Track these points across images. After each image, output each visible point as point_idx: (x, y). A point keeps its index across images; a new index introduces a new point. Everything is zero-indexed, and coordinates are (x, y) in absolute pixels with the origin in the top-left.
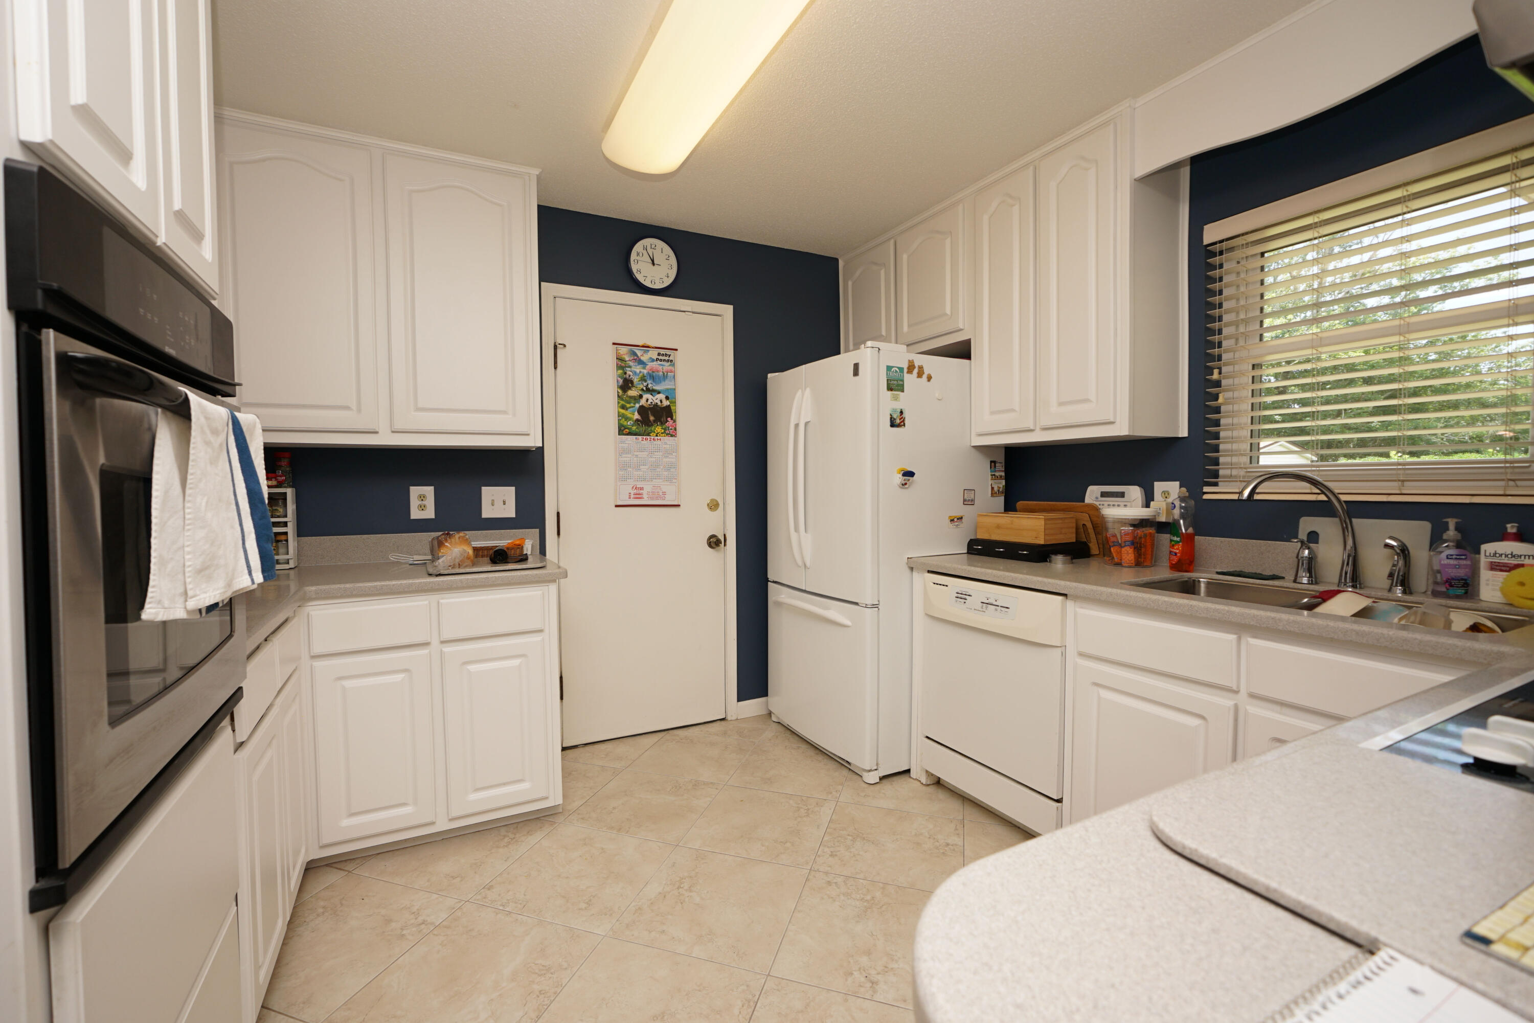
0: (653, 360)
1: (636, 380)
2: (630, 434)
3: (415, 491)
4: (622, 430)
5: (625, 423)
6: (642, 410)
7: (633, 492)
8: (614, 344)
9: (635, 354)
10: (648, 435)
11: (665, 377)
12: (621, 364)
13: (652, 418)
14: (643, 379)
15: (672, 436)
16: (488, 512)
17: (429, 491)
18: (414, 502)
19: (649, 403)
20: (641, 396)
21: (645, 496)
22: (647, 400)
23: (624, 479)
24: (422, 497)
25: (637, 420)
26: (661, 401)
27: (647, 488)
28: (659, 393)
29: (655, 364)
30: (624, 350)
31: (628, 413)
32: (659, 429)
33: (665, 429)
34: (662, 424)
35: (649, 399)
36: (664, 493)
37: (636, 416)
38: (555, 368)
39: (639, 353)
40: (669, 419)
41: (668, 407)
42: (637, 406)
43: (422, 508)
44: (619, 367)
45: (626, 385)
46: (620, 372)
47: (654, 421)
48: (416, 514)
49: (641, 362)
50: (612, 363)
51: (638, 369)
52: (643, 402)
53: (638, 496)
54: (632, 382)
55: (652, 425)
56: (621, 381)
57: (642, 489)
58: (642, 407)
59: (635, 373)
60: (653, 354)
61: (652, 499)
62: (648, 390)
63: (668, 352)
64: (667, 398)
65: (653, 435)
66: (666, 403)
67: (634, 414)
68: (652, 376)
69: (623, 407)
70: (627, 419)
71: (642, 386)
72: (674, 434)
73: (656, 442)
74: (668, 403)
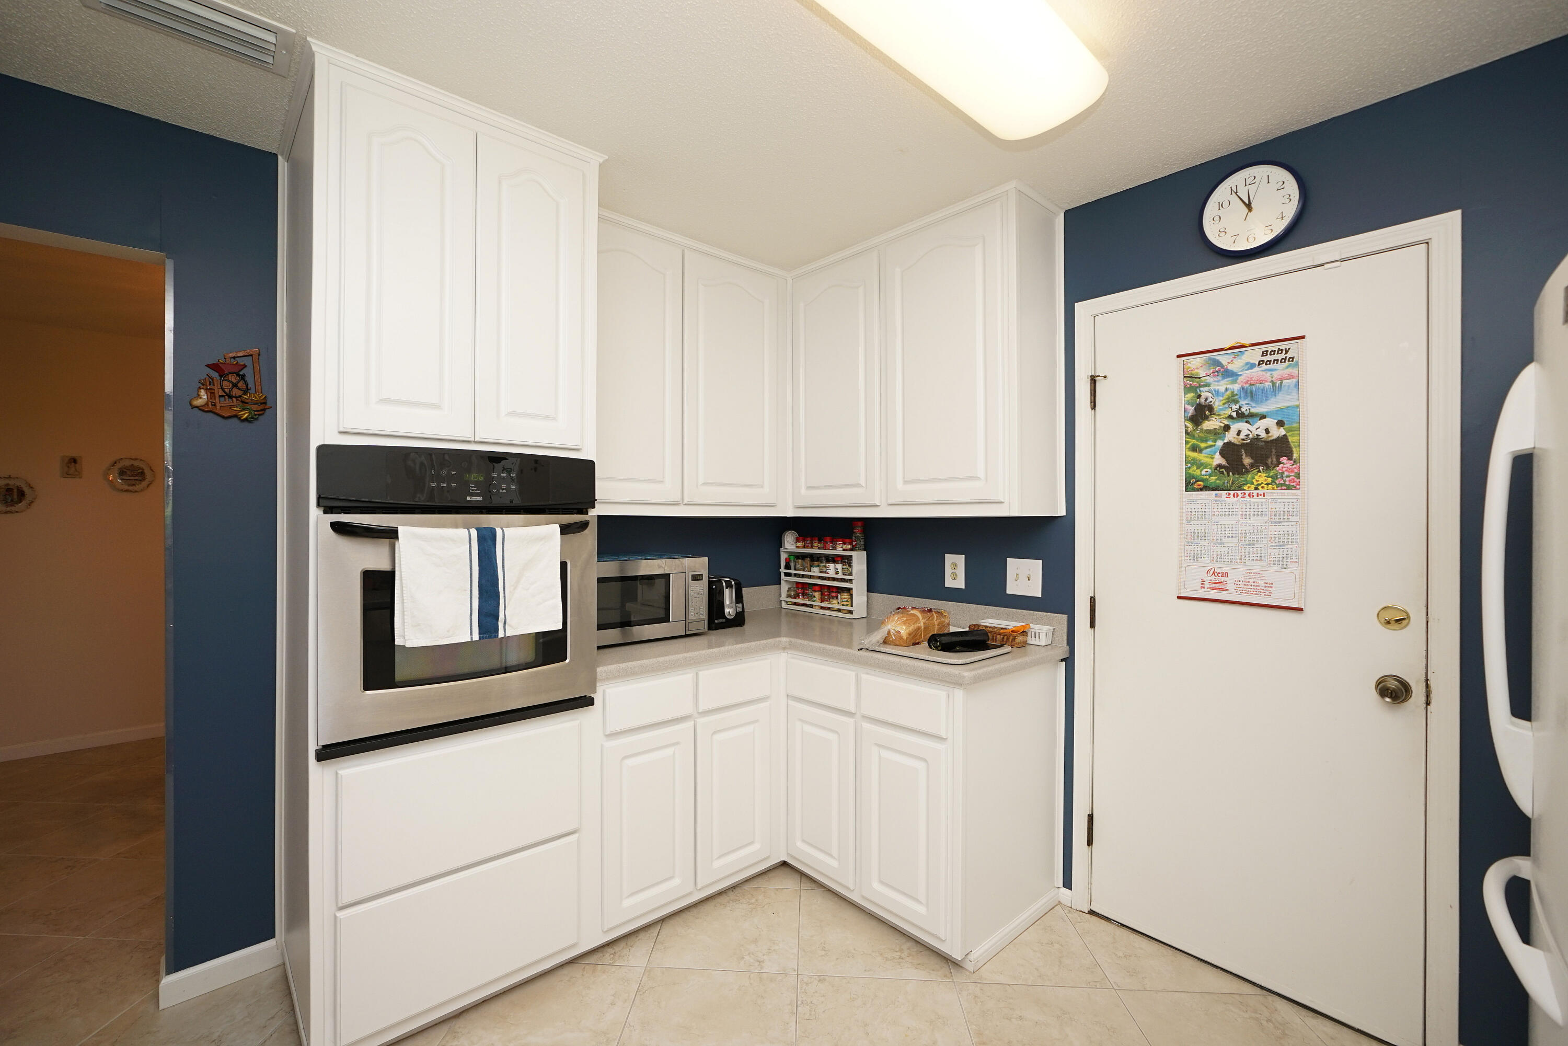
0: (1252, 366)
1: (1217, 404)
2: (1206, 488)
3: (950, 559)
4: (1191, 484)
5: (1197, 473)
6: (1229, 451)
7: (1208, 579)
8: (1179, 356)
9: (1217, 363)
10: (1240, 488)
11: (1276, 388)
12: (1192, 382)
13: (1247, 461)
14: (1232, 399)
15: (1289, 487)
16: (1013, 588)
17: (961, 560)
18: (948, 570)
19: (1242, 436)
20: (1227, 428)
21: (1230, 586)
22: (1239, 433)
23: (1191, 558)
24: (955, 566)
25: (1219, 466)
26: (1267, 431)
27: (1236, 574)
28: (1263, 417)
29: (1256, 372)
30: (1196, 363)
31: (1202, 457)
32: (1261, 477)
33: (1274, 477)
34: (1268, 468)
35: (1241, 431)
36: (1270, 585)
37: (1218, 460)
38: (1094, 407)
39: (1224, 359)
40: (1284, 459)
41: (1283, 440)
42: (1220, 443)
43: (955, 577)
44: (1187, 389)
45: (1201, 413)
46: (1190, 395)
47: (1252, 466)
48: (949, 583)
49: (1228, 374)
50: (1176, 382)
51: (1222, 385)
52: (1230, 436)
53: (1218, 585)
54: (1210, 408)
55: (1248, 472)
56: (1191, 410)
57: (1225, 575)
58: (1228, 445)
59: (1217, 393)
60: (1254, 355)
61: (1242, 592)
62: (1241, 416)
63: (1283, 346)
64: (1280, 424)
65: (1248, 490)
66: (1277, 433)
67: (1212, 458)
68: (1250, 393)
69: (1194, 449)
70: (1200, 465)
71: (1232, 410)
72: (1293, 484)
73: (1255, 500)
74: (1282, 432)
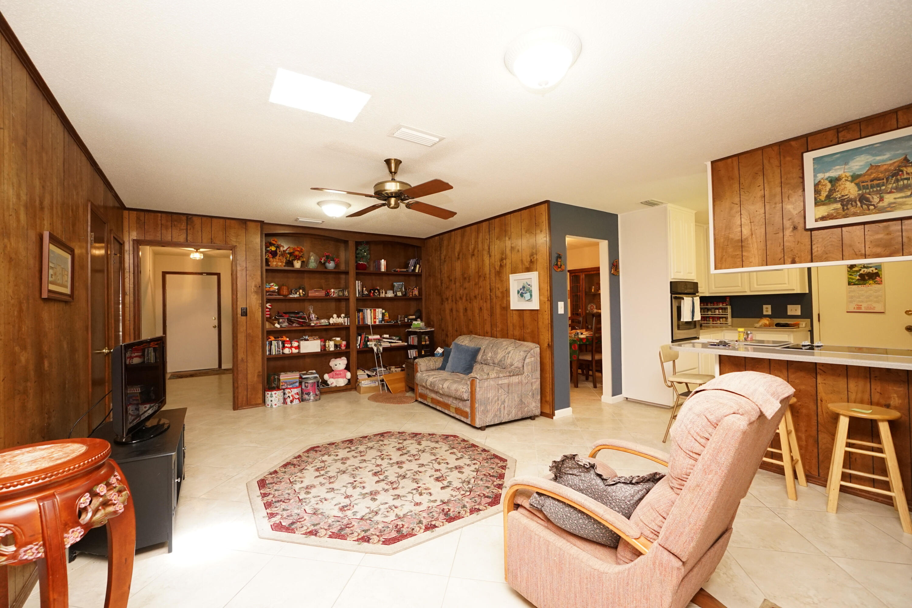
2: (854, 284)
3: (765, 306)
4: (850, 284)
5: (852, 281)
6: (861, 275)
7: (856, 307)
10: (865, 284)
13: (867, 278)
15: (879, 284)
16: (789, 313)
17: (769, 307)
18: (764, 310)
19: (865, 272)
20: (860, 270)
21: (862, 308)
22: (864, 271)
23: (851, 302)
24: (767, 308)
25: (858, 279)
26: (872, 271)
27: (864, 305)
28: (871, 267)
31: (853, 277)
32: (871, 282)
33: (875, 282)
34: (873, 280)
36: (874, 307)
40: (877, 277)
41: (877, 273)
42: (858, 274)
43: (767, 311)
45: (853, 266)
47: (868, 279)
48: (765, 313)
52: (862, 272)
53: (859, 308)
54: (856, 265)
55: (867, 280)
57: (861, 305)
58: (861, 274)
61: (867, 309)
62: (864, 267)
64: (876, 269)
65: (867, 285)
66: (875, 271)
67: (856, 277)
69: (850, 275)
70: (853, 279)
71: (862, 266)
72: (880, 283)
73: (869, 287)
74: (877, 271)
